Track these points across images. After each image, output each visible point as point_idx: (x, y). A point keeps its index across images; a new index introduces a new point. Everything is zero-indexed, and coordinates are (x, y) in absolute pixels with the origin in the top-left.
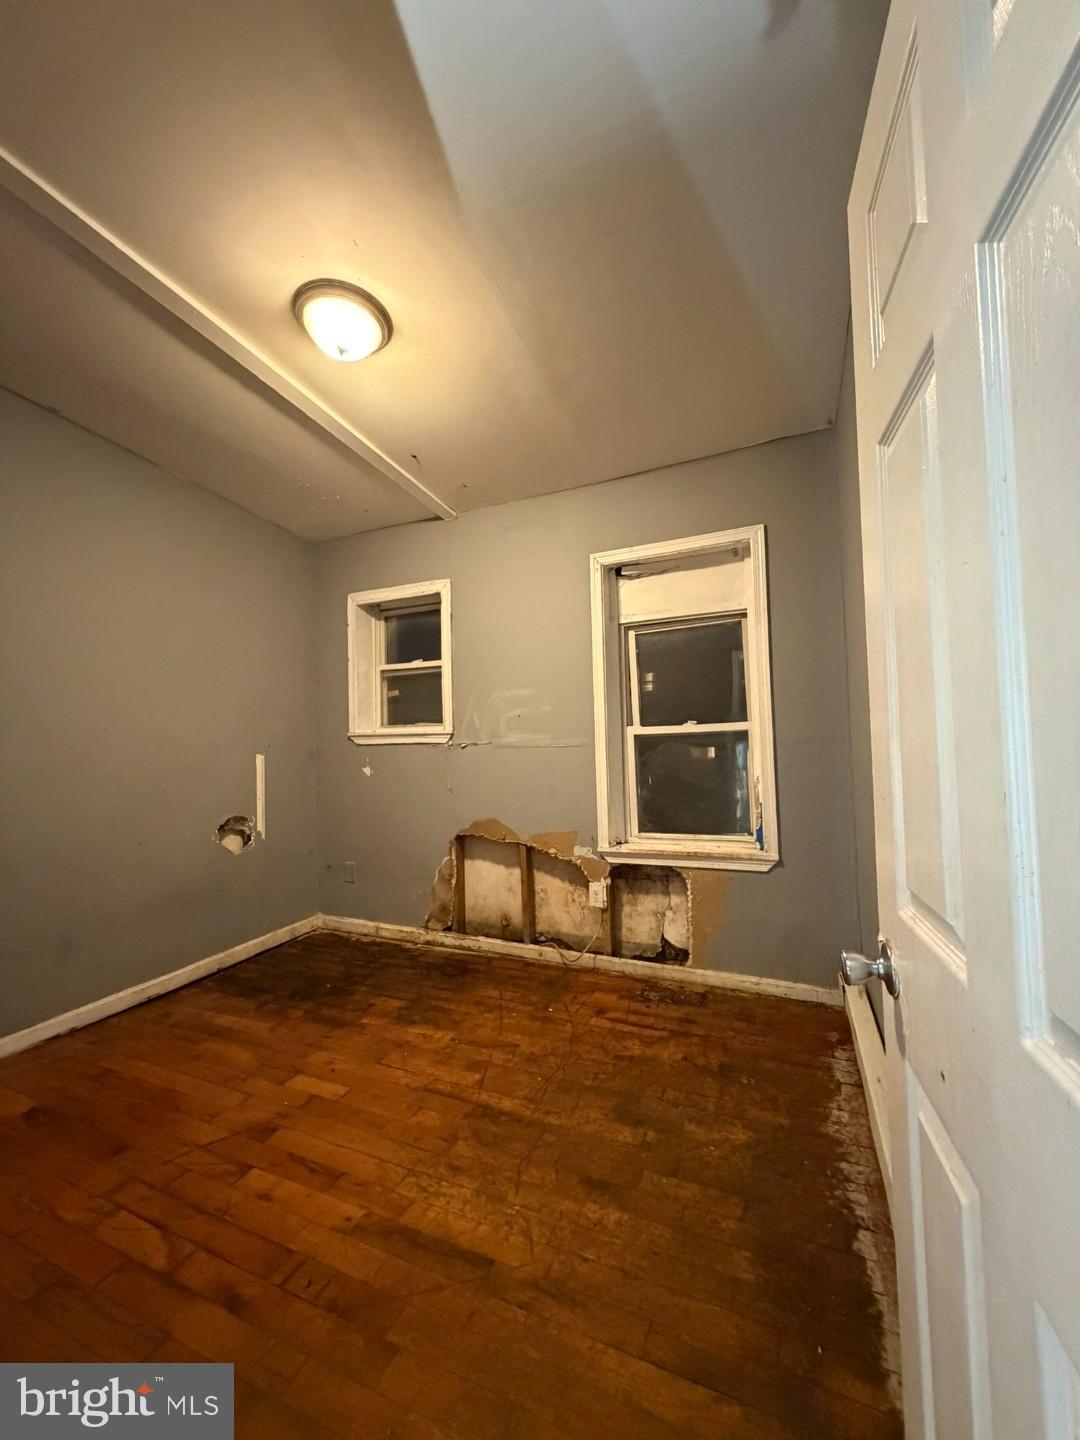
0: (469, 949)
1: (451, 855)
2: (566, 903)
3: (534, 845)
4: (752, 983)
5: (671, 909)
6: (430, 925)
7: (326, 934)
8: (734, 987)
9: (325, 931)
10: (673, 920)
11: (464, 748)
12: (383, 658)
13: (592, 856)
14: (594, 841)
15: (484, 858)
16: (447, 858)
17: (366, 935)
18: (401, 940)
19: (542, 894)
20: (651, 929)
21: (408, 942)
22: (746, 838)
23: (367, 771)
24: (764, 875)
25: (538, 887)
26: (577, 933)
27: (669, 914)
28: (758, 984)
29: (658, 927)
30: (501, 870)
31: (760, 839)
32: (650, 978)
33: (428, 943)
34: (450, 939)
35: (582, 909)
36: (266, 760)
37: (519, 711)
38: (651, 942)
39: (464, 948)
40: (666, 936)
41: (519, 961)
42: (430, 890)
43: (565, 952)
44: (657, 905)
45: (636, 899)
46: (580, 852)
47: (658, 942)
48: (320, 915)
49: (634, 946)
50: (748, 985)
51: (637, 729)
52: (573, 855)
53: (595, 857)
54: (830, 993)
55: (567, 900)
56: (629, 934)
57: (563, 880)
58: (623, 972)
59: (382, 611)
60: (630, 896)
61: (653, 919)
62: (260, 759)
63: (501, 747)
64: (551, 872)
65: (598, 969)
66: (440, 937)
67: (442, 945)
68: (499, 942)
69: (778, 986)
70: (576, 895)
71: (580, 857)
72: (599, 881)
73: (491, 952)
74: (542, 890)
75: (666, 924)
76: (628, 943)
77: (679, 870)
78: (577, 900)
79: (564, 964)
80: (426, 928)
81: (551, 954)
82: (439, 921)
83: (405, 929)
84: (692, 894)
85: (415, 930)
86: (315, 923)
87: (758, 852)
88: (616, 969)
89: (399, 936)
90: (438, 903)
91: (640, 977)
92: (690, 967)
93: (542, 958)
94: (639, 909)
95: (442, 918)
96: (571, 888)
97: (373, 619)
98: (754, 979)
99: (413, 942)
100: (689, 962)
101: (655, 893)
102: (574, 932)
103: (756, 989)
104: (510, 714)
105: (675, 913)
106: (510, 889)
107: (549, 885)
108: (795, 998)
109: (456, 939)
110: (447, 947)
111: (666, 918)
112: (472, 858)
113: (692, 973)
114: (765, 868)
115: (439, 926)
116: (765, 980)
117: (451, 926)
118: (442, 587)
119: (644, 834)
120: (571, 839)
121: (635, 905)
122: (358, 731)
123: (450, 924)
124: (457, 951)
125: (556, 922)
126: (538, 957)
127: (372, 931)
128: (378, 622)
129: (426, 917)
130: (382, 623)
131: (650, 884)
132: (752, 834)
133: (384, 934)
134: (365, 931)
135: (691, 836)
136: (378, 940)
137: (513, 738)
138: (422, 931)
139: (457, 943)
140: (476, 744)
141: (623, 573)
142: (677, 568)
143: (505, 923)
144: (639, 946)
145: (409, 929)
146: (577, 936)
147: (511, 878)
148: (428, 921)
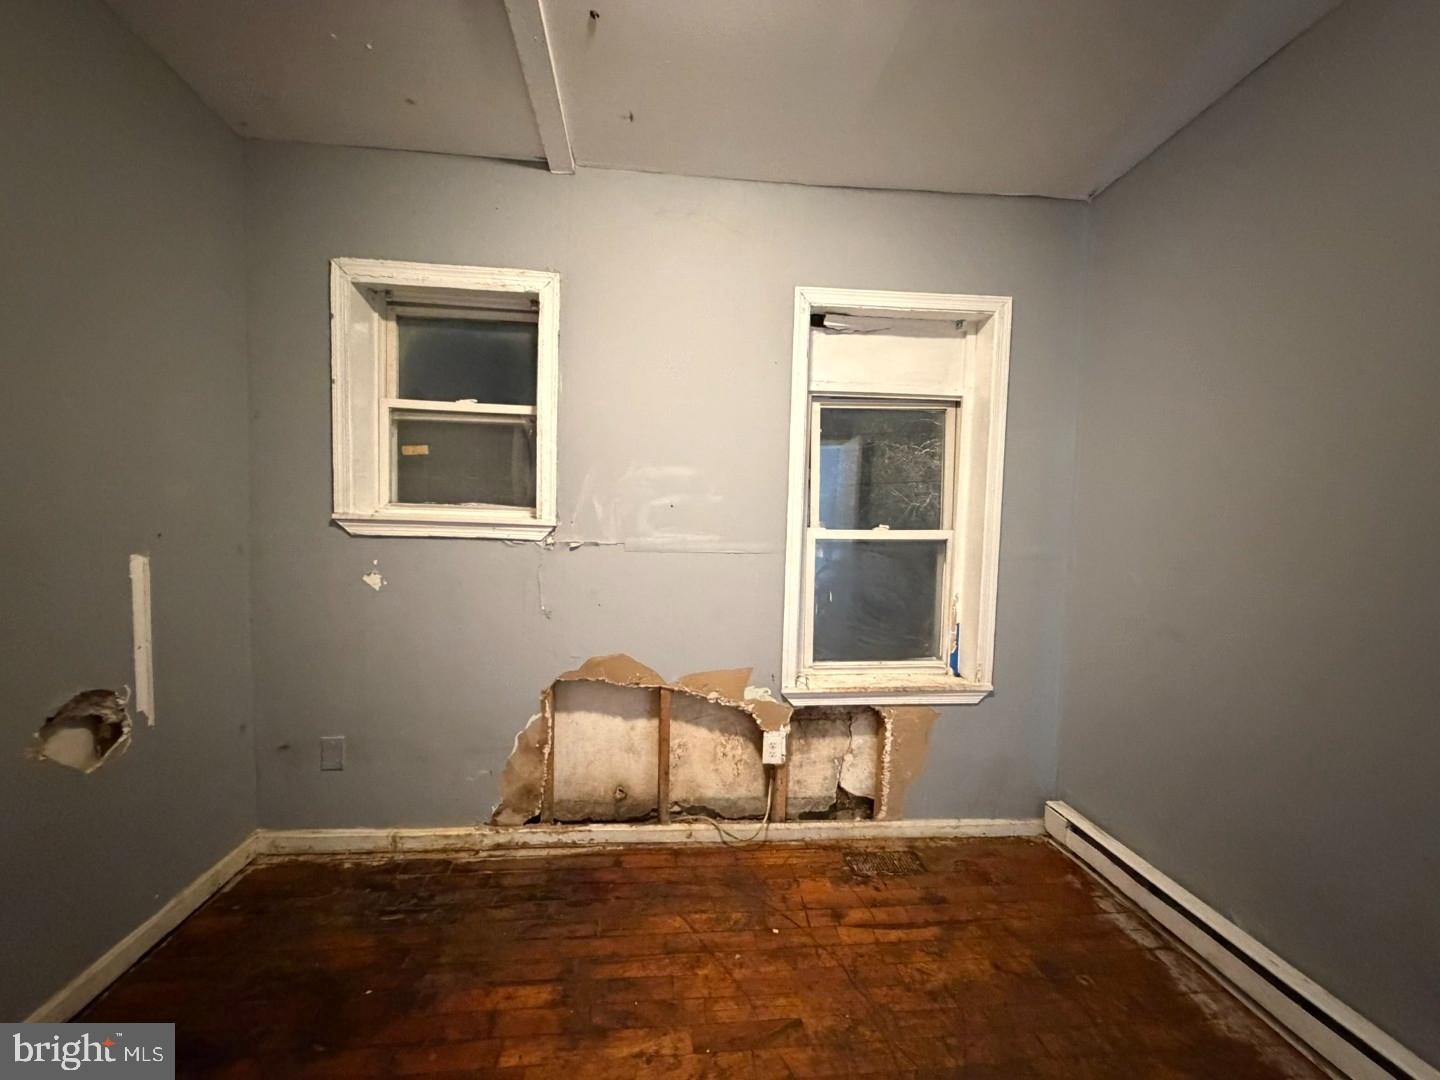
0: (574, 845)
1: (543, 710)
2: (715, 758)
3: (686, 689)
4: (952, 827)
5: (851, 752)
6: (500, 819)
7: (280, 866)
8: (931, 835)
9: (276, 860)
10: (852, 765)
11: (572, 549)
12: (394, 388)
13: (769, 699)
14: (774, 680)
15: (588, 708)
16: (534, 718)
17: (369, 853)
18: (444, 850)
19: (679, 751)
20: (825, 779)
21: (457, 851)
22: (934, 662)
23: (374, 581)
24: (974, 707)
25: (674, 743)
26: (727, 796)
27: (849, 758)
28: (957, 827)
29: (835, 775)
30: (616, 723)
31: (954, 663)
32: (837, 841)
33: (498, 847)
34: (540, 835)
35: (736, 764)
36: (151, 564)
37: (675, 499)
38: (825, 793)
39: (565, 845)
40: (842, 785)
41: (660, 850)
42: (503, 767)
43: (726, 826)
44: (835, 749)
45: (808, 745)
46: (754, 695)
47: (833, 792)
48: (261, 832)
49: (803, 802)
50: (948, 830)
51: (818, 532)
52: (742, 699)
53: (774, 701)
54: (1026, 824)
55: (715, 755)
56: (796, 788)
57: (711, 730)
58: (803, 840)
59: (391, 303)
60: (802, 741)
61: (829, 766)
62: (139, 567)
63: (638, 550)
64: (695, 721)
65: (771, 842)
66: (523, 834)
67: (525, 846)
68: (624, 827)
69: (977, 826)
70: (729, 746)
71: (752, 701)
72: (778, 730)
73: (612, 844)
74: (679, 746)
75: (844, 770)
76: (795, 798)
77: (877, 708)
78: (730, 755)
79: (725, 843)
80: (494, 823)
81: (704, 832)
82: (516, 811)
83: (453, 831)
84: (892, 735)
85: (471, 830)
86: (252, 850)
87: (952, 680)
88: (795, 837)
89: (440, 844)
90: (517, 786)
91: (826, 843)
92: (882, 820)
93: (692, 840)
94: (813, 756)
95: (524, 806)
96: (723, 740)
97: (376, 316)
98: (953, 822)
99: (469, 850)
100: (882, 815)
101: (833, 735)
102: (723, 794)
103: (953, 833)
104: (656, 503)
105: (855, 756)
106: (630, 749)
107: (694, 740)
108: (993, 835)
109: (550, 834)
110: (534, 847)
111: (844, 764)
112: (568, 710)
113: (886, 827)
114: (975, 700)
115: (519, 819)
116: (965, 822)
117: (539, 816)
118: (544, 285)
119: (818, 663)
120: (743, 679)
121: (808, 751)
122: (354, 512)
123: (537, 812)
124: (553, 852)
125: (699, 786)
126: (685, 840)
127: (385, 843)
128: (383, 322)
129: (494, 809)
130: (393, 325)
131: (828, 724)
132: (940, 658)
133: (409, 845)
134: (369, 846)
135: (875, 663)
136: (399, 857)
137: (659, 538)
138: (487, 831)
139: (553, 839)
140: (597, 544)
141: (826, 323)
142: (886, 331)
143: (618, 795)
144: (808, 800)
145: (462, 831)
146: (728, 800)
147: (632, 734)
148: (498, 813)
